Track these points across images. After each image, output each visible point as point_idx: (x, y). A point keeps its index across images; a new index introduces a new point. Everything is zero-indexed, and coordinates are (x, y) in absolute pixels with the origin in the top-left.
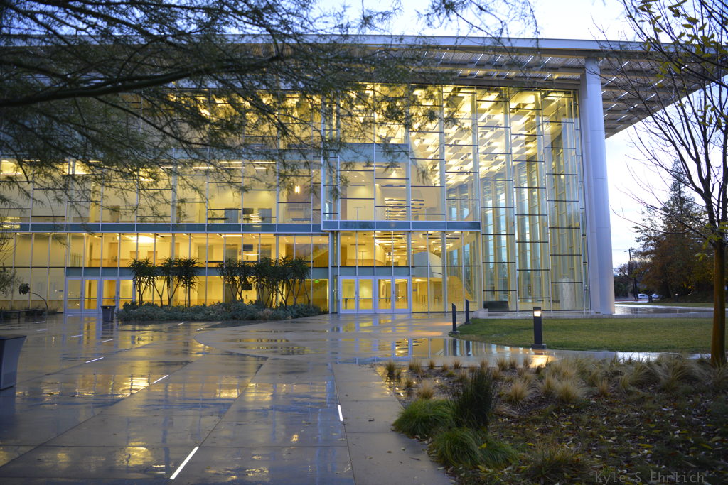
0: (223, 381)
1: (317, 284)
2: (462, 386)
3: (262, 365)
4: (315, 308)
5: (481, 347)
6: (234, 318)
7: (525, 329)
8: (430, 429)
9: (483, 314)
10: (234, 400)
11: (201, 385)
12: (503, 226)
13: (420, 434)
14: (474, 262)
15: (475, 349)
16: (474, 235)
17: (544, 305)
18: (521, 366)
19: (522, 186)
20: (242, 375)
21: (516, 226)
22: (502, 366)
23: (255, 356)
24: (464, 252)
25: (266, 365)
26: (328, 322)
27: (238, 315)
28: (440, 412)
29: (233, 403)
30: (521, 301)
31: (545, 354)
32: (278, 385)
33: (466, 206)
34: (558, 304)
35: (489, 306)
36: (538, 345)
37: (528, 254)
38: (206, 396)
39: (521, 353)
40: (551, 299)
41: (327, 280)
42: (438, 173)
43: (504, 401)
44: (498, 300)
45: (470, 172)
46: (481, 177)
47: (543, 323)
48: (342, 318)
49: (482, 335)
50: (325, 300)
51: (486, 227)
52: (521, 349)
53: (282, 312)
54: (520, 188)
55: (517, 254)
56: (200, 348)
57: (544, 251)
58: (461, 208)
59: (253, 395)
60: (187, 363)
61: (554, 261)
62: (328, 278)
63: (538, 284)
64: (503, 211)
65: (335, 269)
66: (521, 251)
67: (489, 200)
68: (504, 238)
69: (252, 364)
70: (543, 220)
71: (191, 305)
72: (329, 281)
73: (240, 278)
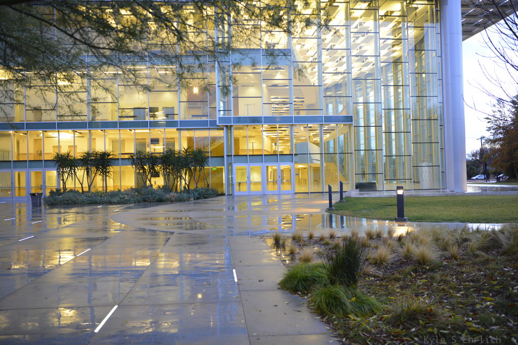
0: (138, 252)
1: (214, 171)
2: (336, 252)
3: (169, 238)
4: (213, 191)
5: (354, 220)
6: (145, 201)
7: (390, 205)
8: (309, 287)
9: (355, 193)
10: (147, 267)
11: (120, 256)
12: (372, 120)
13: (301, 291)
14: (348, 150)
15: (348, 222)
16: (348, 127)
17: (406, 186)
18: (385, 235)
19: (389, 84)
20: (153, 246)
21: (383, 119)
22: (370, 236)
23: (164, 232)
24: (339, 141)
25: (173, 239)
26: (224, 203)
27: (149, 198)
28: (317, 272)
29: (146, 270)
30: (387, 183)
31: (407, 226)
32: (184, 255)
33: (340, 103)
34: (418, 184)
35: (360, 186)
36: (400, 218)
37: (394, 143)
38: (123, 264)
39: (387, 225)
40: (413, 180)
41: (223, 167)
42: (317, 74)
43: (371, 264)
44: (368, 182)
45: (344, 73)
46: (353, 77)
47: (405, 200)
48: (236, 199)
49: (354, 210)
50: (222, 184)
51: (358, 121)
52: (387, 221)
53: (185, 195)
54: (387, 86)
55: (384, 143)
56: (117, 226)
57: (407, 140)
58: (336, 104)
59: (163, 263)
60: (106, 238)
61: (416, 149)
62: (224, 165)
63: (402, 168)
64: (372, 106)
65: (230, 157)
66: (387, 140)
67: (360, 97)
68: (373, 130)
69: (161, 238)
70: (406, 113)
71: (108, 191)
72: (224, 168)
73: (149, 167)
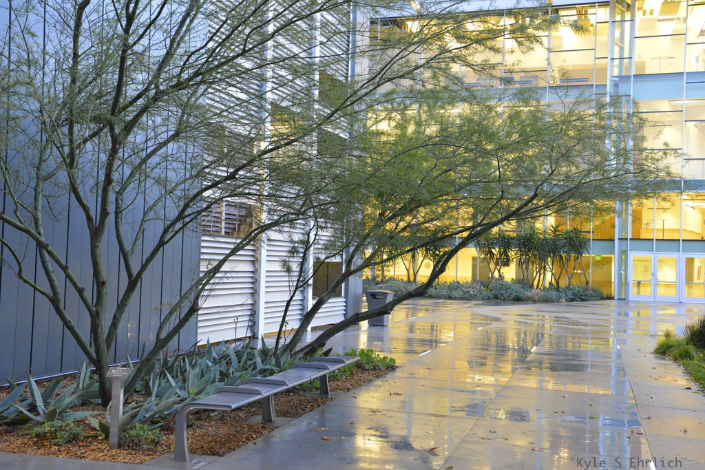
1: (597, 261)
4: (595, 291)
6: (496, 297)
26: (613, 308)
27: (502, 295)
41: (613, 256)
48: (631, 305)
50: (610, 282)
53: (554, 293)
62: (614, 254)
65: (624, 242)
72: (615, 258)
73: (500, 251)
